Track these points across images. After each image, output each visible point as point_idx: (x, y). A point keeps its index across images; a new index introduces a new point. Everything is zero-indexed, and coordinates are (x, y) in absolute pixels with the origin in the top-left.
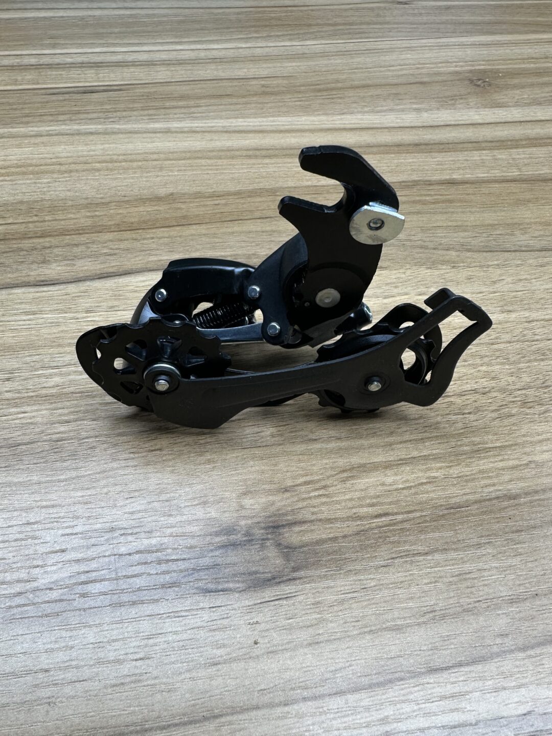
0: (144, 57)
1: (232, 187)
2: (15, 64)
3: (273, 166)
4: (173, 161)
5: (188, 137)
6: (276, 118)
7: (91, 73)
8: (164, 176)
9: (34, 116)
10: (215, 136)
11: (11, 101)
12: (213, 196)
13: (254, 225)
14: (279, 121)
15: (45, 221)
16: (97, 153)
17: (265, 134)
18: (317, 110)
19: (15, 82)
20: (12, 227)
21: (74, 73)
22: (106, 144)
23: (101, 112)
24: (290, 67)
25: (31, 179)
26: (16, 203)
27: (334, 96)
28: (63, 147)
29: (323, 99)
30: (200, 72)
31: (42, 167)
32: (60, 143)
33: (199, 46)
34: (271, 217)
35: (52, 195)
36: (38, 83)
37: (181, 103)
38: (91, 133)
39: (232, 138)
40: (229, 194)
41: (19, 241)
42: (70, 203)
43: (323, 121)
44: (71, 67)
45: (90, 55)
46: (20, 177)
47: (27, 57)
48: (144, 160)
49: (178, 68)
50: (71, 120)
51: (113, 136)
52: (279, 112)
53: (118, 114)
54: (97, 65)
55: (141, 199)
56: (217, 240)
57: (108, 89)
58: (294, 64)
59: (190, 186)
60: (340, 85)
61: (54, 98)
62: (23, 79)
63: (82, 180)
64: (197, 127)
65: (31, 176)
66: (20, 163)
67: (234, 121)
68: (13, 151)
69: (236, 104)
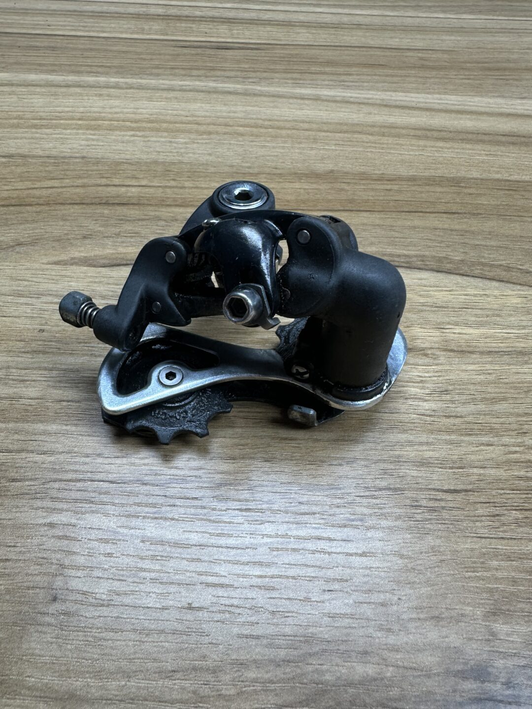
0: (281, 17)
1: (404, 172)
2: (141, 13)
3: (450, 150)
4: (328, 133)
5: (342, 107)
6: (443, 96)
7: (223, 29)
8: (320, 149)
9: (167, 68)
10: (374, 110)
11: (139, 50)
12: (381, 179)
13: (439, 220)
14: (448, 100)
15: (185, 188)
16: (240, 115)
17: (433, 113)
18: (491, 92)
19: (142, 31)
20: (147, 190)
21: (204, 27)
22: (248, 106)
23: (238, 71)
24: (449, 41)
25: (165, 137)
26: (150, 163)
27: (508, 77)
28: (199, 105)
29: (497, 79)
30: (345, 38)
31: (177, 125)
32: (195, 100)
33: (340, 11)
34: (458, 213)
35: (191, 157)
36: (167, 35)
37: (327, 69)
38: (230, 93)
39: (394, 114)
40: (400, 179)
41: (157, 208)
42: (212, 170)
43: (501, 104)
44: (201, 21)
45: (221, 10)
46: (153, 133)
47: (154, 6)
48: (294, 129)
49: (320, 31)
50: (206, 77)
51: (255, 98)
52: (446, 89)
53: (258, 74)
54: (230, 21)
55: (295, 174)
56: (397, 235)
57: (244, 47)
58: (453, 38)
59: (352, 165)
60: (511, 65)
61: (186, 51)
62: (150, 29)
63: (223, 144)
64: (351, 97)
65: (166, 134)
66: (153, 117)
67: (393, 94)
68: (144, 104)
69: (392, 76)
